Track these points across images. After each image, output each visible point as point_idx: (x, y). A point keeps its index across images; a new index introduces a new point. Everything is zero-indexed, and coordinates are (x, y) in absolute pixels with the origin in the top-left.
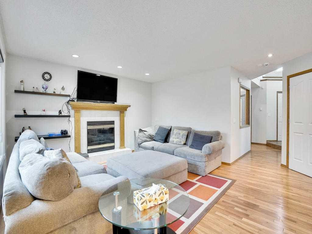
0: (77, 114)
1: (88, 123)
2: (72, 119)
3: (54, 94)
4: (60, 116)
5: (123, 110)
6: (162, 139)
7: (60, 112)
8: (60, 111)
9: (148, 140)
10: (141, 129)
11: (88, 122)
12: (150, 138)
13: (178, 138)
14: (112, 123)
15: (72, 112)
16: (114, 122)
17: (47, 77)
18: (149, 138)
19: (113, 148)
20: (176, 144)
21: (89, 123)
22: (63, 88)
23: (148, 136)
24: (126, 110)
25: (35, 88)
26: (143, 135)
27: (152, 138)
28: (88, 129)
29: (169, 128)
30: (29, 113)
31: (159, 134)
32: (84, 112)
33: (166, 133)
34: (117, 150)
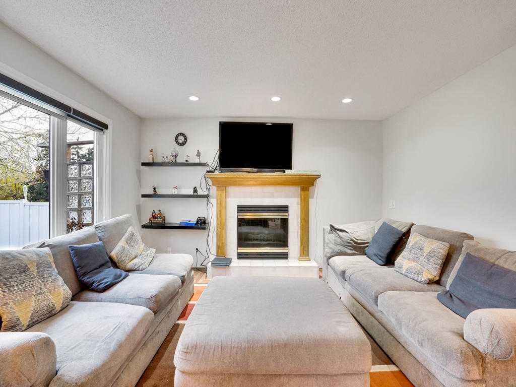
0: (220, 192)
1: (239, 209)
2: (213, 201)
3: (187, 164)
4: (195, 195)
5: (307, 184)
6: (380, 254)
7: (195, 190)
8: (196, 188)
9: (349, 251)
10: (334, 225)
11: (239, 207)
12: (355, 248)
13: (414, 260)
14: (285, 209)
15: (214, 191)
16: (287, 207)
17: (181, 140)
18: (350, 246)
19: (285, 256)
20: (407, 276)
21: (241, 209)
22: (199, 154)
23: (349, 243)
24: (313, 185)
25: (165, 157)
26: (337, 238)
27: (359, 248)
28: (238, 219)
29: (404, 230)
30: (159, 192)
31: (377, 242)
32: (232, 190)
33: (392, 240)
34: (293, 262)
